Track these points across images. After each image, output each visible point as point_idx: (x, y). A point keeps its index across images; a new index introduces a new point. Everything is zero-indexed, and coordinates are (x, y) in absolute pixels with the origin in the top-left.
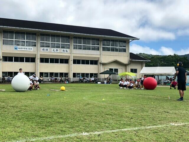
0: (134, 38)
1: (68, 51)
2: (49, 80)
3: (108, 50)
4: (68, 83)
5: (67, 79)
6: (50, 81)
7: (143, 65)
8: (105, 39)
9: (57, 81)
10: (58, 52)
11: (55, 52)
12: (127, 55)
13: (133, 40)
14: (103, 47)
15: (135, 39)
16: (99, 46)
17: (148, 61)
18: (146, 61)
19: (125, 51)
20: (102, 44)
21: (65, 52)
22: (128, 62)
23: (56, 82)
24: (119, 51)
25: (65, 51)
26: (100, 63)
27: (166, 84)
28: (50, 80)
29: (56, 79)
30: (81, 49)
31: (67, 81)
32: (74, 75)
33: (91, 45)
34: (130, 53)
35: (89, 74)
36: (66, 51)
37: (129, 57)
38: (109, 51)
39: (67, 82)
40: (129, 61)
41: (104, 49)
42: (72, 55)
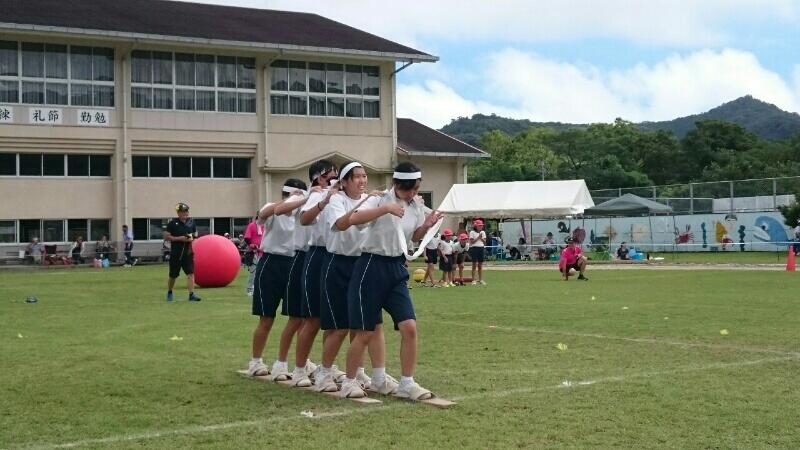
0: (412, 55)
1: (107, 118)
2: (18, 254)
3: (299, 107)
4: (111, 266)
5: (105, 249)
6: (23, 261)
7: (459, 172)
8: (279, 57)
9: (56, 259)
10: (59, 121)
11: (47, 121)
12: (386, 132)
13: (411, 61)
14: (273, 97)
15: (421, 57)
16: (253, 91)
17: (477, 155)
18: (472, 155)
19: (374, 110)
20: (268, 83)
21: (93, 122)
22: (392, 163)
23: (51, 264)
24: (349, 115)
25: (93, 119)
26: (264, 172)
27: (548, 258)
28: (22, 255)
29: (51, 250)
30: (169, 106)
31: (106, 256)
32: (140, 227)
33: (216, 89)
34: (400, 121)
35: (212, 222)
36: (101, 118)
37: (395, 140)
38: (304, 113)
39: (106, 262)
40: (394, 155)
41: (278, 106)
42: (128, 138)
